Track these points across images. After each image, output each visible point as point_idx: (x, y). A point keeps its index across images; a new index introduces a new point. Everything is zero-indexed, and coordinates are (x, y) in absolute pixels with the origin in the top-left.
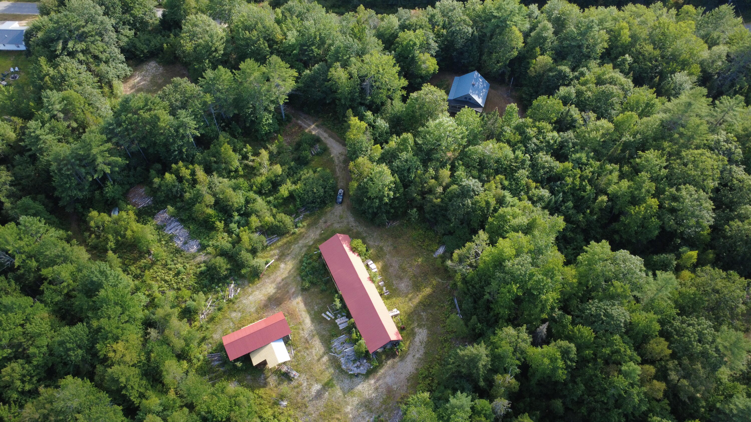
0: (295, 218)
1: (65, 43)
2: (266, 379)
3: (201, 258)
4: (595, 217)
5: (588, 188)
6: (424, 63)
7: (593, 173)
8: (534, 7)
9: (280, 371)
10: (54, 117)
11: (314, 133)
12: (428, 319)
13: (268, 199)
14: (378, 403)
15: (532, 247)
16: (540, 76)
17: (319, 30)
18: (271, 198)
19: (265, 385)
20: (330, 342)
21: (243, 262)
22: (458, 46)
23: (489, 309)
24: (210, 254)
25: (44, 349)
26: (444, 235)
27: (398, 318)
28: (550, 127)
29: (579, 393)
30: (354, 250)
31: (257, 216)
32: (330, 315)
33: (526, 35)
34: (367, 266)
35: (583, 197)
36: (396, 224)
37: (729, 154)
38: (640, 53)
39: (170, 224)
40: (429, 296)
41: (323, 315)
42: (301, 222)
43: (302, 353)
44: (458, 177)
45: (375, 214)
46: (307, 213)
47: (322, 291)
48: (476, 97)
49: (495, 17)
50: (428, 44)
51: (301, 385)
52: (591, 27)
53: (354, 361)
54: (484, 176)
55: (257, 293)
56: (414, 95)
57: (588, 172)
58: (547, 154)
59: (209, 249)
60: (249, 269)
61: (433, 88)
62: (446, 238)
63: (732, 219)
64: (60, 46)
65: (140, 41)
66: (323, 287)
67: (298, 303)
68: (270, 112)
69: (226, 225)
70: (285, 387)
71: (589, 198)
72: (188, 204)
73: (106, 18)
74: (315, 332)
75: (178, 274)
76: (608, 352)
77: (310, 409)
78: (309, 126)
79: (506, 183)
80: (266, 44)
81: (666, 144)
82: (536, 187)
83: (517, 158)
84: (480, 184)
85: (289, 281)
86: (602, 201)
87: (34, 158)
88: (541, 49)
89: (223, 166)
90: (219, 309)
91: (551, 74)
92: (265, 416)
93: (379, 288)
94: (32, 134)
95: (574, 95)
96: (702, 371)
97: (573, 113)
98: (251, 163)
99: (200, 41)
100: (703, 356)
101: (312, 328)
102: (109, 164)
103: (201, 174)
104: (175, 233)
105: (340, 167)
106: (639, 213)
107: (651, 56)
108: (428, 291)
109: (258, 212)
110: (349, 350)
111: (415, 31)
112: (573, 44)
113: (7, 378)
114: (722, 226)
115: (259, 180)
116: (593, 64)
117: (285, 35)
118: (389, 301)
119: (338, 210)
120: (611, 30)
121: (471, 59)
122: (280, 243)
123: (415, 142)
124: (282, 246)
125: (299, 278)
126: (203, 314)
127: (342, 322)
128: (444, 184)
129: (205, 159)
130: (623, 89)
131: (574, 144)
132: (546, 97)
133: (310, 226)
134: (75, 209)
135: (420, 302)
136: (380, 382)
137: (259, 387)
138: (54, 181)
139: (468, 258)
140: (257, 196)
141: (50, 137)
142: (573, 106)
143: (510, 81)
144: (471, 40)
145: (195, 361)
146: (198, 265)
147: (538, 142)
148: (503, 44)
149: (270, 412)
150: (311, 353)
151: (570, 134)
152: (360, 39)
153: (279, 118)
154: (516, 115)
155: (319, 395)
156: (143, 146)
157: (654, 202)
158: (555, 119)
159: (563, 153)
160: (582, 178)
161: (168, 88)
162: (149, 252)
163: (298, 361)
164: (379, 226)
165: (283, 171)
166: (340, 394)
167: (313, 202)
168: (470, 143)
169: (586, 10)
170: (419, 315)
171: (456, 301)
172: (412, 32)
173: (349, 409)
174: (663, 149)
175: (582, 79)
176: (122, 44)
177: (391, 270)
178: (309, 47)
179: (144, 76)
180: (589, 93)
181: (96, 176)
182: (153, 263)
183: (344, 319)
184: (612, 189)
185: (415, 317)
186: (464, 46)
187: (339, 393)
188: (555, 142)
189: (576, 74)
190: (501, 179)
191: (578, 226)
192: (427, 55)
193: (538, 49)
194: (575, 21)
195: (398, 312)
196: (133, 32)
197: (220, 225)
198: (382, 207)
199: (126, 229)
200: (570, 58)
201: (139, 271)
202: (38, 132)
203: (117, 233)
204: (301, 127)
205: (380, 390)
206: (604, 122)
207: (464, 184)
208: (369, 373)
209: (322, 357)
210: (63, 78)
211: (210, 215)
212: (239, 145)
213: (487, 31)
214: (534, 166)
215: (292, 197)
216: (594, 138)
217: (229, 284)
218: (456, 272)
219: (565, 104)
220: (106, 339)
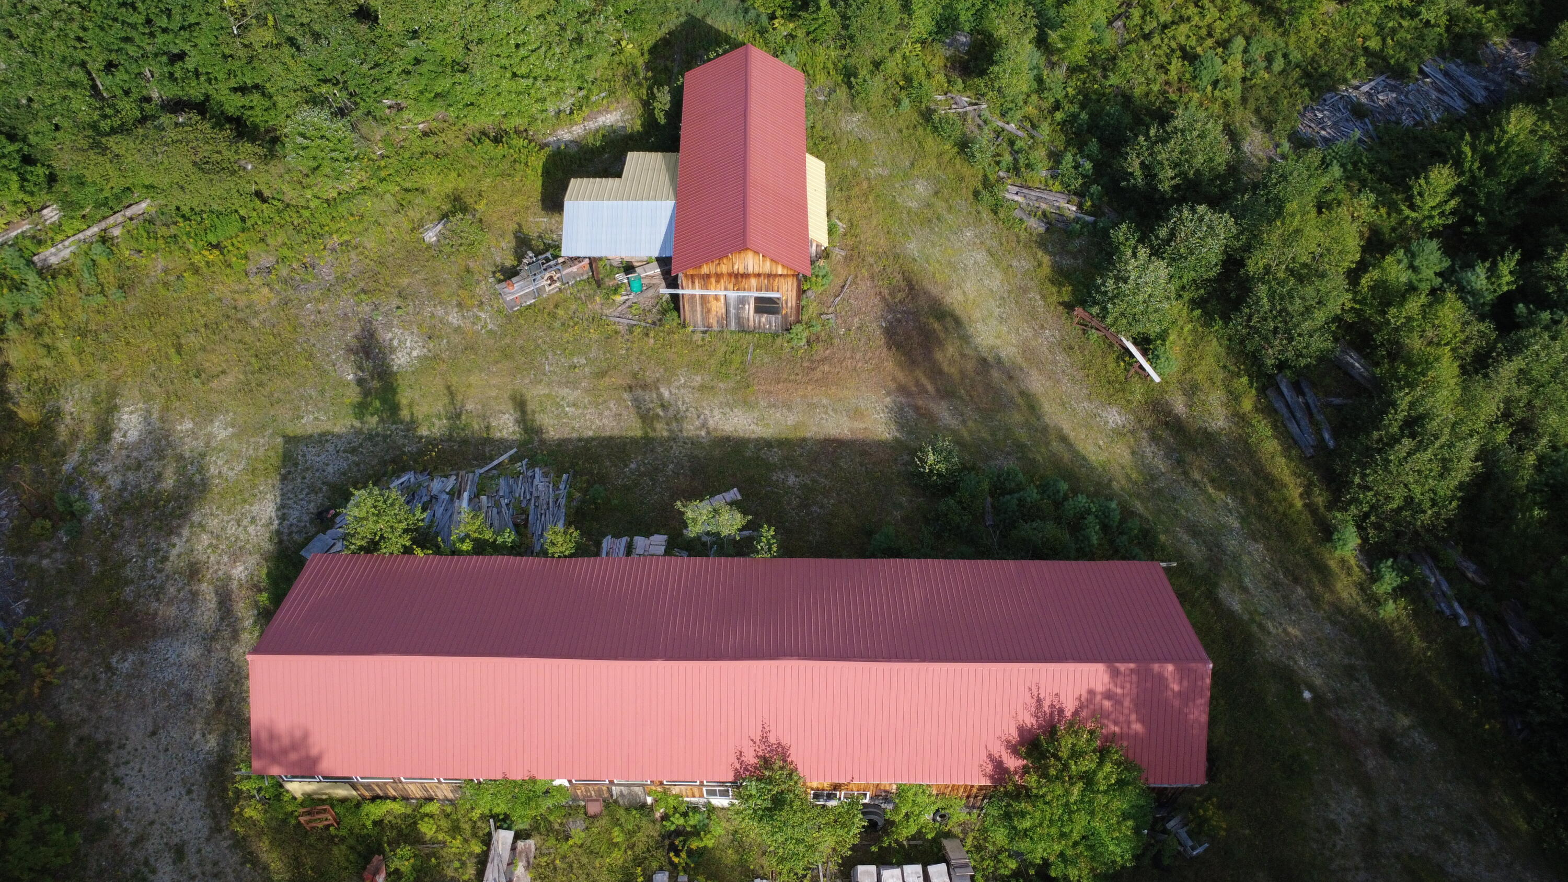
14: (132, 550)
20: (571, 472)
41: (734, 496)
67: (859, 414)
74: (661, 430)
85: (1012, 418)
101: (691, 429)
122: (1270, 445)
124: (1248, 452)
150: (572, 384)
155: (369, 349)
166: (307, 420)
173: (221, 429)
187: (314, 421)
205: (174, 589)
209: (524, 416)
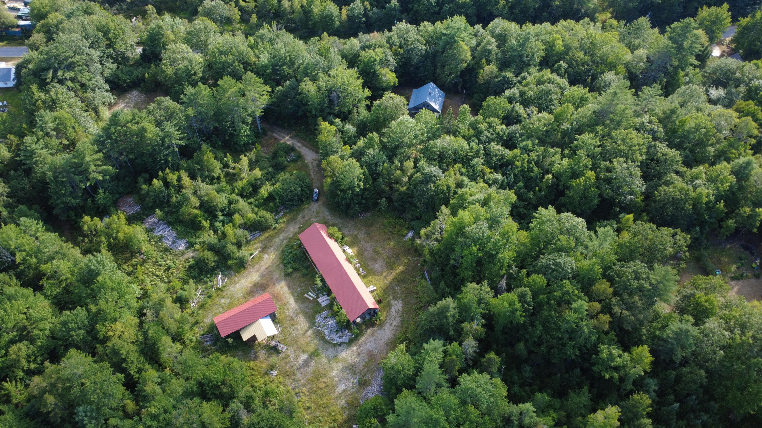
0: (275, 215)
1: (55, 73)
2: (256, 353)
3: (190, 254)
4: (543, 193)
5: (535, 169)
6: (385, 76)
7: (538, 156)
8: (479, 27)
9: (269, 345)
10: (47, 134)
11: (288, 143)
12: (402, 292)
13: (249, 200)
14: (361, 366)
15: (488, 215)
16: (488, 83)
17: (288, 52)
18: (252, 200)
19: (255, 358)
20: (313, 318)
21: (229, 254)
22: (415, 62)
23: (455, 274)
24: (198, 250)
25: (47, 332)
26: (412, 220)
27: (375, 293)
28: (498, 121)
29: (538, 333)
30: (331, 236)
31: (240, 215)
32: (312, 295)
33: (473, 50)
34: (344, 251)
35: (531, 177)
36: (368, 215)
37: (653, 132)
38: (573, 59)
39: (159, 227)
40: (402, 273)
41: (306, 295)
42: (281, 218)
43: (289, 329)
44: (421, 167)
45: (348, 206)
46: (287, 211)
47: (304, 275)
48: (433, 104)
49: (445, 35)
50: (388, 61)
51: (289, 356)
52: (528, 39)
53: (337, 332)
54: (444, 166)
55: (243, 281)
56: (377, 102)
57: (533, 156)
58: (498, 144)
59: (197, 247)
60: (235, 261)
61: (393, 95)
62: (414, 222)
63: (660, 186)
64: (50, 75)
65: (122, 73)
66: (304, 271)
67: (282, 287)
68: (247, 124)
69: (212, 225)
70: (274, 359)
71: (537, 177)
72: (175, 207)
73: (92, 50)
75: (169, 268)
76: (559, 294)
77: (299, 376)
78: (284, 137)
79: (464, 170)
80: (241, 66)
81: (599, 128)
82: (490, 173)
83: (471, 149)
84: (440, 171)
85: (272, 269)
86: (549, 179)
87: (29, 172)
88: (487, 60)
89: (206, 174)
90: (209, 297)
91: (496, 80)
92: (256, 385)
93: (357, 269)
94: (28, 148)
95: (517, 96)
96: (639, 302)
97: (518, 109)
98: (232, 171)
99: (181, 66)
100: (640, 291)
102: (99, 173)
103: (186, 180)
104: (163, 234)
105: (314, 171)
106: (579, 185)
107: (583, 61)
108: (400, 268)
109: (240, 211)
110: (331, 322)
111: (374, 50)
112: (514, 54)
113: (14, 356)
114: (653, 193)
115: (240, 184)
116: (533, 70)
117: (258, 57)
118: (365, 280)
119: (315, 207)
120: (547, 42)
121: (427, 73)
122: (262, 238)
123: (381, 141)
124: (264, 240)
125: (281, 266)
126: (193, 302)
127: (323, 300)
128: (409, 174)
129: (189, 167)
130: (560, 88)
131: (521, 135)
132: (493, 97)
133: (289, 221)
134: (69, 217)
135: (394, 279)
136: (362, 348)
137: (250, 361)
138: (50, 188)
139: (434, 234)
140: (239, 198)
141: (44, 151)
142: (518, 104)
143: (462, 91)
144: (426, 56)
145: (188, 342)
146: (187, 260)
147: (489, 135)
148: (453, 57)
149: (262, 381)
150: (297, 328)
151: (517, 126)
152: (326, 58)
153: (256, 131)
154: (468, 114)
155: (306, 364)
156: (131, 156)
157: (591, 175)
158: (503, 115)
159: (513, 143)
160: (529, 162)
161: (152, 106)
162: (140, 252)
163: (285, 336)
164: (353, 217)
165: (262, 175)
167: (291, 200)
168: (429, 139)
169: (524, 26)
170: (394, 289)
171: (426, 274)
172: (371, 51)
173: (334, 373)
174: (597, 132)
175: (524, 82)
176: (106, 75)
177: (366, 254)
178: (281, 66)
179: (127, 103)
180: (531, 93)
181: (88, 184)
182: (144, 262)
183: (325, 298)
184: (556, 168)
185: (390, 292)
186: (420, 61)
187: (324, 360)
188: (504, 133)
189: (519, 78)
190: (459, 168)
191: (530, 203)
192: (387, 70)
193: (484, 61)
194: (514, 35)
195: (375, 288)
196: (115, 65)
197: (206, 224)
198: (355, 198)
199: (118, 231)
200: (513, 66)
201: (131, 269)
202: (34, 146)
203: (109, 236)
204: (276, 139)
205: (362, 355)
206: (545, 115)
207: (426, 171)
208: (351, 342)
209: (307, 331)
210: (54, 102)
211: (197, 215)
212: (220, 154)
213: (439, 48)
214: (488, 155)
215: (271, 197)
216: (538, 128)
217: (216, 275)
218: (424, 246)
219: (510, 102)
220: (106, 321)
